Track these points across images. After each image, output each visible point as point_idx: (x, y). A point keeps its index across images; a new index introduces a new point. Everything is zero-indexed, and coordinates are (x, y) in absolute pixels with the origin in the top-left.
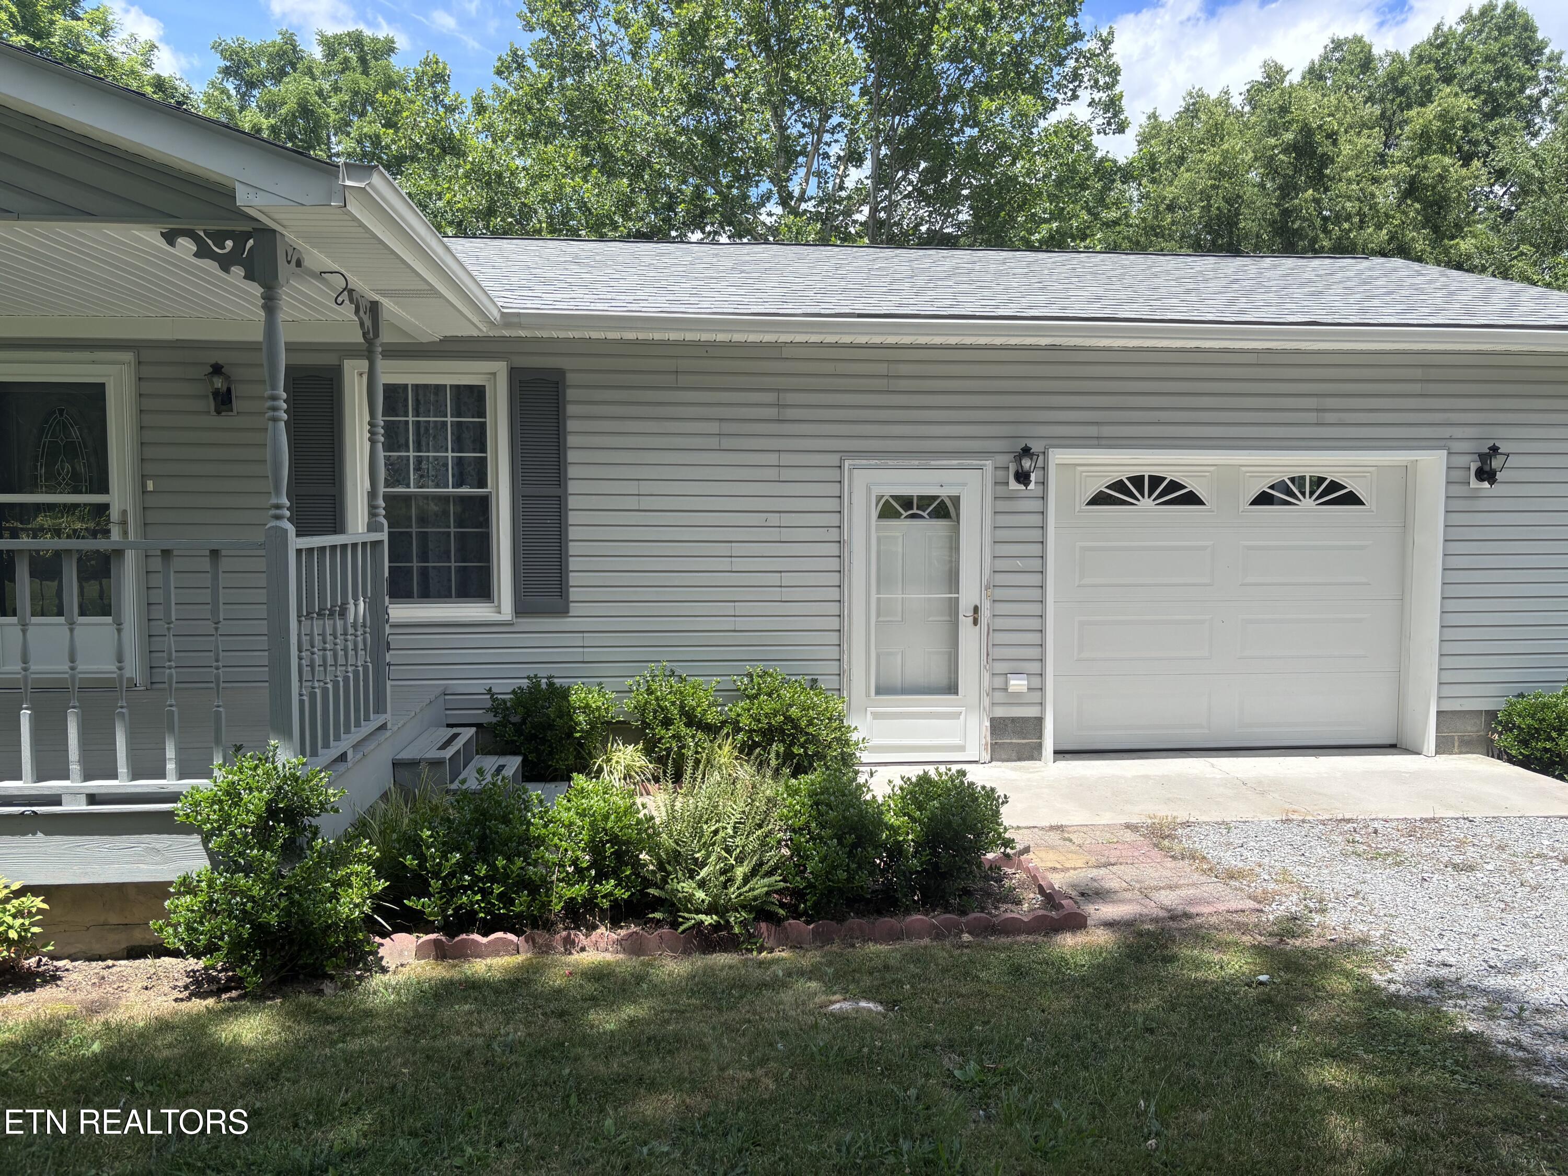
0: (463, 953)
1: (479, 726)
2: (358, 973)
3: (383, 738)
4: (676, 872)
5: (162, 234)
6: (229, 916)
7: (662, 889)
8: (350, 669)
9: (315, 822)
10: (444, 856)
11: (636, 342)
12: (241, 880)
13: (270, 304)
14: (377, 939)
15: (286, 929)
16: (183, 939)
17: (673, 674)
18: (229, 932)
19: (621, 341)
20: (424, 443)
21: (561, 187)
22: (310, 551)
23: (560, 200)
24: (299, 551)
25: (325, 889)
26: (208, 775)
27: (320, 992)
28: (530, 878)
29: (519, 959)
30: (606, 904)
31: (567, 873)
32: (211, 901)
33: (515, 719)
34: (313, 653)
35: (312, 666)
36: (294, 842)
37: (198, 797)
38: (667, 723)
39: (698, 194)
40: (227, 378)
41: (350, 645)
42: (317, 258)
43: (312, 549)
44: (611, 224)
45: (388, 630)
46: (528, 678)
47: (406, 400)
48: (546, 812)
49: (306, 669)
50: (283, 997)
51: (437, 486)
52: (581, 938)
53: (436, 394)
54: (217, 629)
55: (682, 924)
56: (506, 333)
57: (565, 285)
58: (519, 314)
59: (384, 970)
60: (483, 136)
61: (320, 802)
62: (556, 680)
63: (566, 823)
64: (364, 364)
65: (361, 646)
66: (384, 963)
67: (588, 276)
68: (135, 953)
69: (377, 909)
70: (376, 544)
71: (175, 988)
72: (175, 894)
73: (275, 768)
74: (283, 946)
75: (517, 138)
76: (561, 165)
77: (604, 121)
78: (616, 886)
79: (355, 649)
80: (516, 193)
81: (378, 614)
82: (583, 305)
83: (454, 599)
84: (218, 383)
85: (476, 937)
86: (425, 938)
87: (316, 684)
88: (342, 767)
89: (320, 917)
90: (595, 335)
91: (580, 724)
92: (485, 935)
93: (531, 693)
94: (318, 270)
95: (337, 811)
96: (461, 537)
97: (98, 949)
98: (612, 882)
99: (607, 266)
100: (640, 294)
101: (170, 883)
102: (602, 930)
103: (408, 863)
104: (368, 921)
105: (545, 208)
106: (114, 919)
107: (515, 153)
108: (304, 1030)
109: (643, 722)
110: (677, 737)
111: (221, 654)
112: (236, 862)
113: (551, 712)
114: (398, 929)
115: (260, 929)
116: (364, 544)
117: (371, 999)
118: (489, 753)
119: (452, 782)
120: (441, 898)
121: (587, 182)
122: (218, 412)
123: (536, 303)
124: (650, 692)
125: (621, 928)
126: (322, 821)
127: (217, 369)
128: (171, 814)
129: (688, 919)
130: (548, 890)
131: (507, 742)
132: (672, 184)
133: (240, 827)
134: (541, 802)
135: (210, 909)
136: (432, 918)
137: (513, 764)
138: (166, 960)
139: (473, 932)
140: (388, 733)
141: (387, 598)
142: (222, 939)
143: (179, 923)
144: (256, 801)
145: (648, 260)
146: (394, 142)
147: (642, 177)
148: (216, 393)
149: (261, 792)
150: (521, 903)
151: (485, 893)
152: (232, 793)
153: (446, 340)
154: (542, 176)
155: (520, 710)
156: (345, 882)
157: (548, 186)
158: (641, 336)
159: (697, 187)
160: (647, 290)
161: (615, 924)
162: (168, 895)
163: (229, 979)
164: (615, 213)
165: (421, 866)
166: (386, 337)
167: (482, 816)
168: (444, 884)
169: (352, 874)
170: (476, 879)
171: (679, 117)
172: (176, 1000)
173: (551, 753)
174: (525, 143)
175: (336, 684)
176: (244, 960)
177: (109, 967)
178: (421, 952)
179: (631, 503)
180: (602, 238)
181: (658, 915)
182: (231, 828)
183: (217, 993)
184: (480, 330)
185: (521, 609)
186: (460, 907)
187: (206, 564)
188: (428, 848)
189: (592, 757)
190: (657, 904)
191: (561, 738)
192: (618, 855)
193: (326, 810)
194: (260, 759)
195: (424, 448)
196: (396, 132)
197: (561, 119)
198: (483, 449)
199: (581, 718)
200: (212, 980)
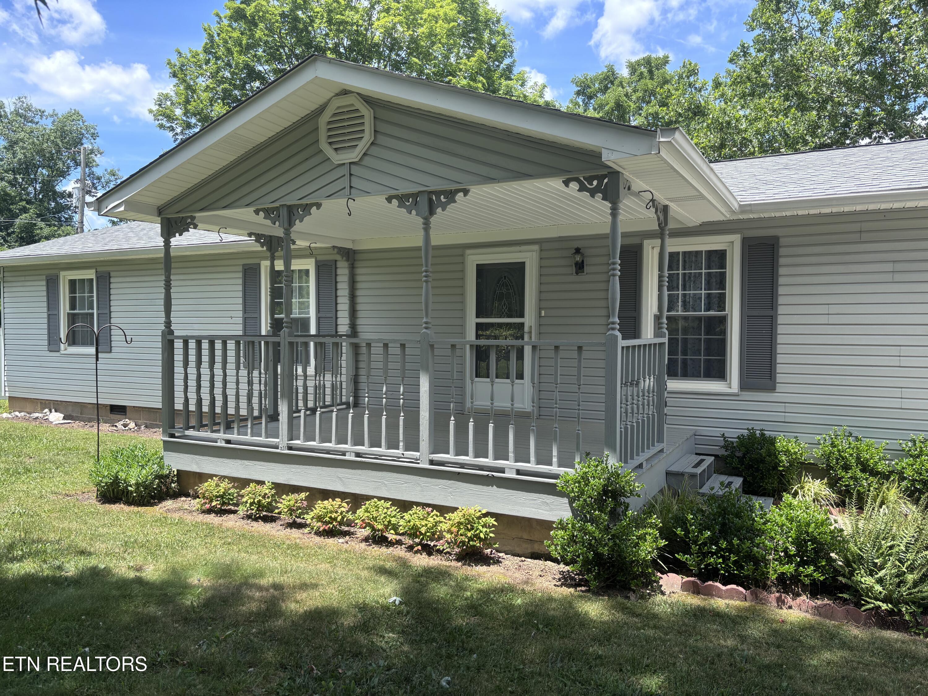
0: (709, 593)
1: (716, 456)
2: (648, 591)
3: (661, 457)
4: (860, 570)
5: (563, 182)
6: (583, 545)
7: (849, 579)
8: (645, 416)
9: (627, 500)
10: (700, 532)
11: (831, 215)
12: (590, 527)
13: (614, 213)
14: (659, 574)
15: (611, 558)
16: (559, 553)
17: (850, 435)
18: (582, 554)
19: (820, 215)
20: (687, 286)
21: (769, 123)
22: (628, 347)
23: (767, 132)
24: (623, 348)
25: (633, 540)
26: (573, 467)
27: (628, 598)
28: (755, 555)
29: (747, 604)
30: (807, 581)
31: (780, 556)
32: (573, 536)
33: (739, 454)
34: (627, 405)
35: (626, 412)
36: (615, 510)
37: (568, 478)
38: (846, 468)
39: (868, 113)
40: (583, 255)
41: (646, 403)
42: (638, 184)
43: (629, 347)
44: (803, 142)
45: (666, 395)
46: (748, 429)
47: (679, 260)
48: (765, 515)
49: (624, 414)
50: (609, 596)
51: (695, 311)
52: (789, 599)
53: (696, 256)
54: (579, 388)
55: (864, 605)
56: (741, 217)
57: (781, 184)
58: (750, 205)
59: (663, 593)
60: (719, 101)
61: (630, 490)
62: (766, 432)
63: (780, 524)
64: (658, 242)
65: (651, 403)
66: (662, 589)
67: (796, 176)
68: (535, 556)
69: (661, 557)
70: (661, 345)
71: (554, 579)
72: (555, 528)
73: (607, 467)
74: (609, 567)
75: (740, 98)
76: (770, 110)
77: (799, 77)
78: (815, 571)
79: (648, 405)
80: (739, 132)
81: (661, 386)
82: (793, 195)
83: (702, 378)
84: (578, 258)
85: (718, 584)
86: (686, 579)
87: (628, 423)
88: (640, 471)
89: (630, 555)
90: (800, 213)
91: (783, 461)
92: (725, 584)
93: (749, 439)
94: (637, 191)
95: (639, 496)
96: (707, 341)
97: (518, 550)
98: (812, 568)
99: (809, 168)
100: (835, 183)
101: (554, 522)
102: (804, 597)
103: (678, 532)
104: (654, 561)
105: (757, 138)
106: (526, 536)
107: (739, 107)
108: (620, 616)
109: (828, 465)
110: (854, 478)
111: (581, 403)
112: (585, 516)
113: (763, 451)
114: (671, 571)
115: (598, 556)
116: (655, 344)
117: (657, 608)
118: (721, 473)
119: (701, 488)
120: (698, 557)
121: (787, 117)
122: (577, 273)
123: (762, 197)
124: (833, 445)
125: (818, 599)
126: (631, 501)
127: (578, 251)
128: (555, 485)
129: (869, 603)
130: (766, 565)
131: (733, 468)
132: (848, 110)
133: (589, 498)
134: (762, 508)
135: (572, 540)
136: (692, 568)
137: (737, 482)
138: (549, 563)
139: (716, 581)
140: (665, 455)
141: (666, 376)
142: (578, 557)
143: (557, 545)
144: (597, 483)
145: (838, 161)
146: (667, 114)
147: (826, 108)
148: (577, 264)
149: (600, 479)
150: (748, 569)
151: (726, 559)
152: (585, 478)
153: (703, 224)
154: (756, 119)
155: (743, 449)
156: (642, 538)
157: (760, 125)
158: (835, 210)
159: (867, 109)
160: (840, 180)
161: (814, 595)
162: (552, 528)
163: (580, 580)
164: (806, 135)
165: (686, 535)
166: (671, 225)
167: (723, 512)
168: (699, 549)
169: (646, 534)
170: (720, 549)
171: (854, 65)
172: (555, 585)
173: (762, 478)
174: (745, 101)
175: (638, 423)
176: (589, 571)
177: (522, 561)
178: (685, 587)
179: (823, 319)
180: (797, 151)
181: (845, 596)
182: (585, 497)
183: (576, 586)
184: (725, 216)
185: (744, 386)
186: (709, 564)
187: (575, 354)
188: (691, 526)
189: (790, 484)
190: (845, 588)
191: (769, 470)
192: (816, 551)
193: (633, 495)
194: (599, 461)
195: (688, 289)
196: (668, 109)
197: (770, 81)
198: (724, 288)
199: (783, 458)
200: (572, 579)
